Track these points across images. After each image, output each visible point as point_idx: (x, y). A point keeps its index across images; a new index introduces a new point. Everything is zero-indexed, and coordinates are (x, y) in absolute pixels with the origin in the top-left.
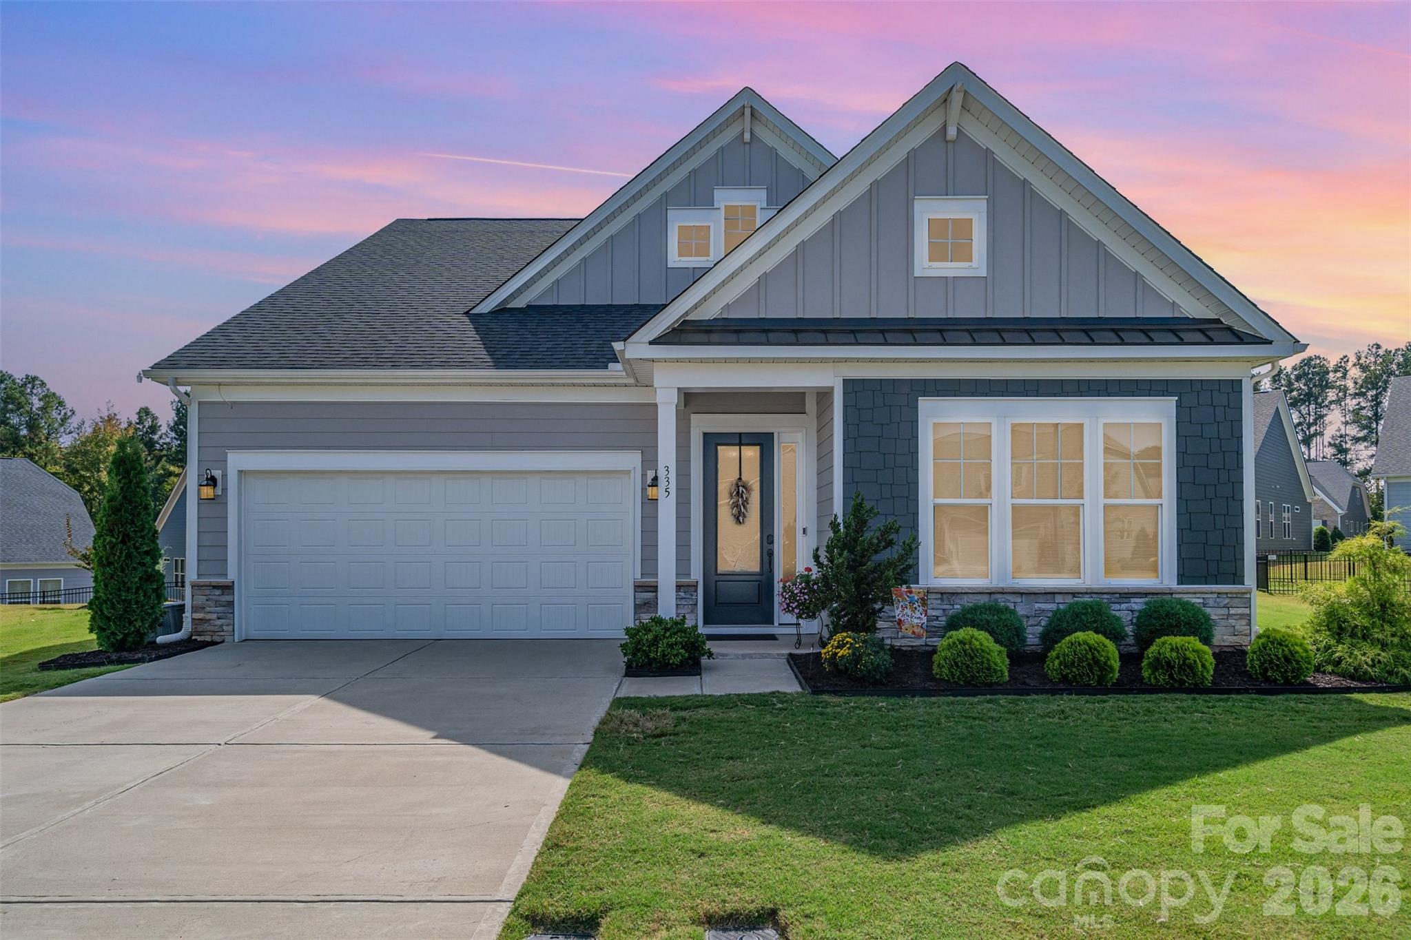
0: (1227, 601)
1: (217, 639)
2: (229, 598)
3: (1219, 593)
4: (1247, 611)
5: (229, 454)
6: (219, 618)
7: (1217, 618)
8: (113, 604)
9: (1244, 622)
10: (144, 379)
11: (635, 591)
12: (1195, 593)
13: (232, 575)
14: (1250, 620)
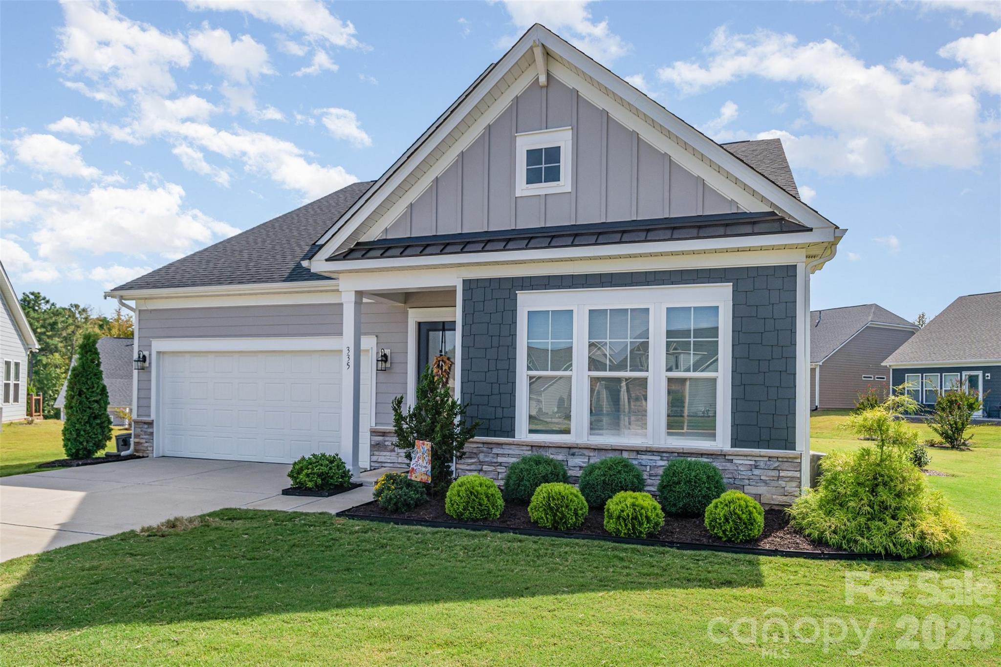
0: (777, 464)
1: (145, 455)
2: (150, 430)
3: (769, 457)
4: (797, 474)
5: (153, 342)
6: (146, 442)
7: (767, 479)
8: (71, 431)
9: (794, 484)
10: (107, 297)
11: (371, 435)
12: (746, 456)
13: (153, 417)
14: (800, 482)
